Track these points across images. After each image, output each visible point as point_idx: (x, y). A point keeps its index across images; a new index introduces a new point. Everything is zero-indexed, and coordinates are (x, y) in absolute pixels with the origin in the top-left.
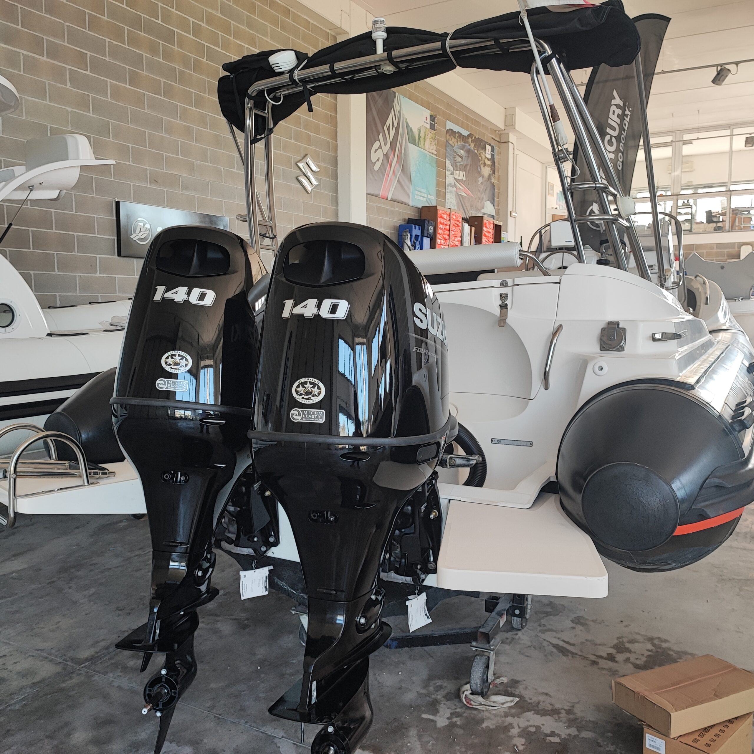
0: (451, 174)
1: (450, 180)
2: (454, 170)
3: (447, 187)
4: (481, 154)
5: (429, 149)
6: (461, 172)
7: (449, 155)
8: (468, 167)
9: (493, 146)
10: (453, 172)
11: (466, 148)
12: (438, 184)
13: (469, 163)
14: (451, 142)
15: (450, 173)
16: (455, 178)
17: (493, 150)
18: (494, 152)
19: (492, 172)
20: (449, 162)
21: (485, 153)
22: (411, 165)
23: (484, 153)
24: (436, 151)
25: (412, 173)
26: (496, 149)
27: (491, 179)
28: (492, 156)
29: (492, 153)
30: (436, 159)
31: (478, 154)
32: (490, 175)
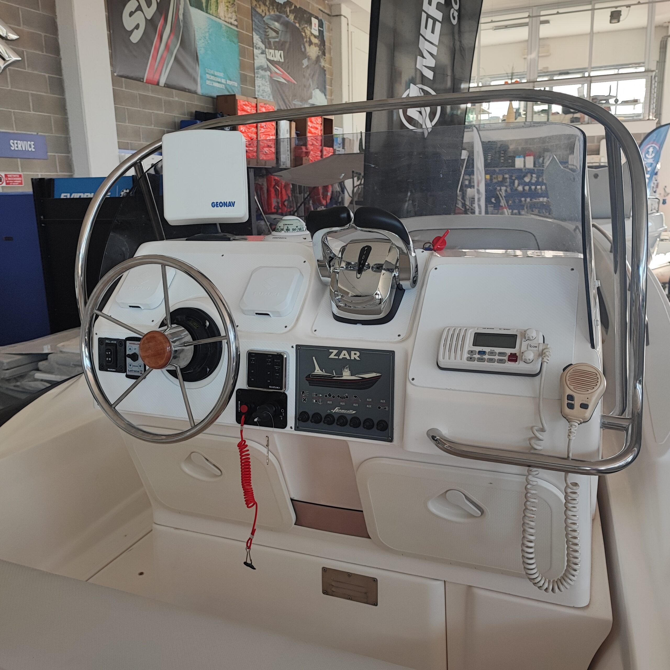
0: (262, 53)
1: (260, 60)
2: (266, 48)
3: (256, 71)
4: (305, 29)
5: (225, 17)
6: (276, 51)
7: (256, 28)
8: (287, 45)
9: (321, 20)
10: (265, 51)
11: (282, 19)
12: (242, 66)
13: (289, 40)
14: (259, 11)
15: (260, 51)
16: (267, 59)
17: (321, 24)
18: (322, 28)
19: (321, 53)
20: (258, 37)
21: (311, 28)
22: (197, 38)
23: (308, 28)
24: (236, 20)
25: (198, 49)
26: (326, 24)
27: (320, 62)
28: (321, 32)
29: (320, 28)
30: (237, 31)
31: (300, 28)
32: (318, 57)
